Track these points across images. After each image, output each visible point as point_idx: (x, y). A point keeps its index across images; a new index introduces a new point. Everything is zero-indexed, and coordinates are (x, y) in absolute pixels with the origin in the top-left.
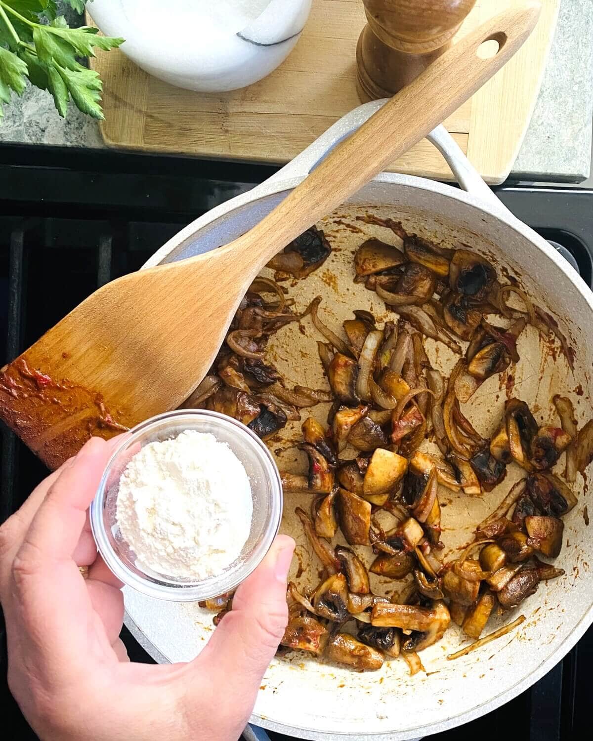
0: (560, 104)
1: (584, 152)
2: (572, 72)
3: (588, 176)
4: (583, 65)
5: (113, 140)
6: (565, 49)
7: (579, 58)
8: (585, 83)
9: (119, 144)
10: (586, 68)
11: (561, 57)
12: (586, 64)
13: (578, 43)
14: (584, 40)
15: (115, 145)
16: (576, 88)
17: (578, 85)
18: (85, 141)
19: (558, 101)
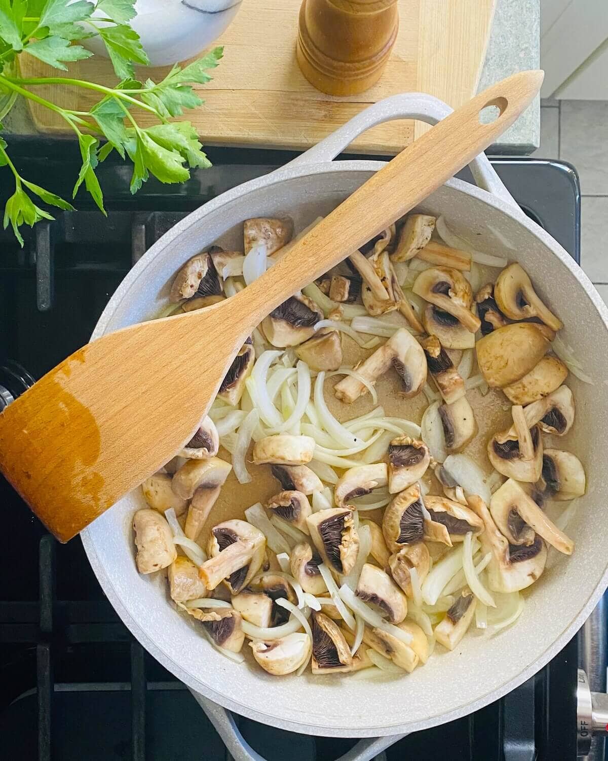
0: (506, 72)
1: (533, 121)
2: (517, 38)
3: (538, 146)
4: (528, 31)
5: (44, 124)
6: (509, 14)
7: (524, 23)
8: (531, 49)
9: (51, 127)
10: (532, 34)
11: (505, 23)
12: (531, 30)
13: (522, 8)
14: (528, 5)
15: (47, 129)
16: (522, 55)
17: (523, 52)
18: (12, 127)
19: (505, 69)
